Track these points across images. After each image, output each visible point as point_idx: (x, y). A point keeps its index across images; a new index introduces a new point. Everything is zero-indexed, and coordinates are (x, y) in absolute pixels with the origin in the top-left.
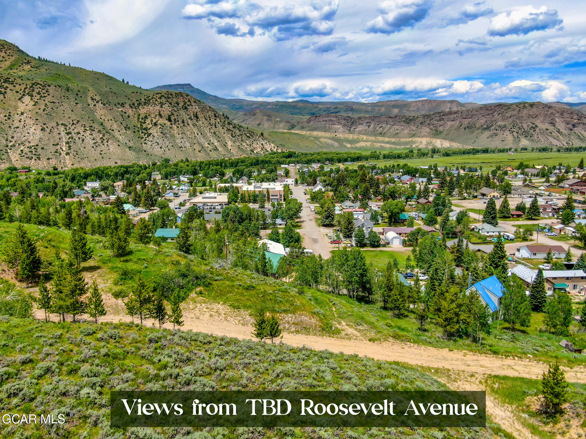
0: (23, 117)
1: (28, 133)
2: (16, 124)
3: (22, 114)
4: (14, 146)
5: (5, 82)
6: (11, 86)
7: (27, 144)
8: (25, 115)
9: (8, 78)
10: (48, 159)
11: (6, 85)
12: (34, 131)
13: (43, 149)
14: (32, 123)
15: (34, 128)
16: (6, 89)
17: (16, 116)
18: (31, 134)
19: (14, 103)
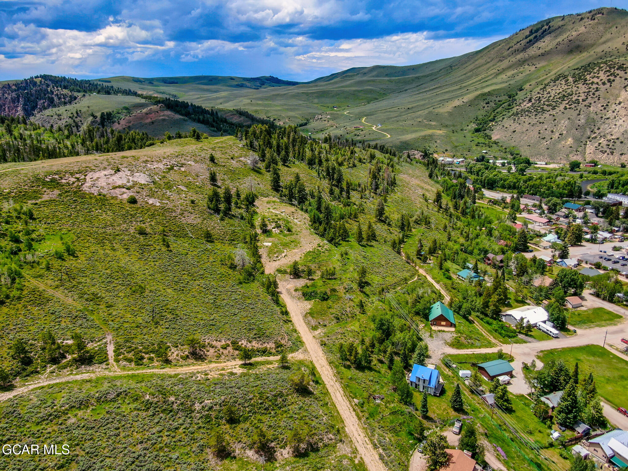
0: (619, 107)
1: (615, 125)
2: (610, 114)
3: (620, 103)
4: (596, 137)
5: (618, 69)
6: (621, 73)
7: (609, 137)
8: (622, 105)
9: (623, 64)
10: (622, 154)
11: (617, 72)
12: (623, 123)
13: (622, 142)
14: (624, 114)
15: (623, 119)
16: (616, 77)
17: (614, 105)
18: (617, 126)
19: (617, 92)
